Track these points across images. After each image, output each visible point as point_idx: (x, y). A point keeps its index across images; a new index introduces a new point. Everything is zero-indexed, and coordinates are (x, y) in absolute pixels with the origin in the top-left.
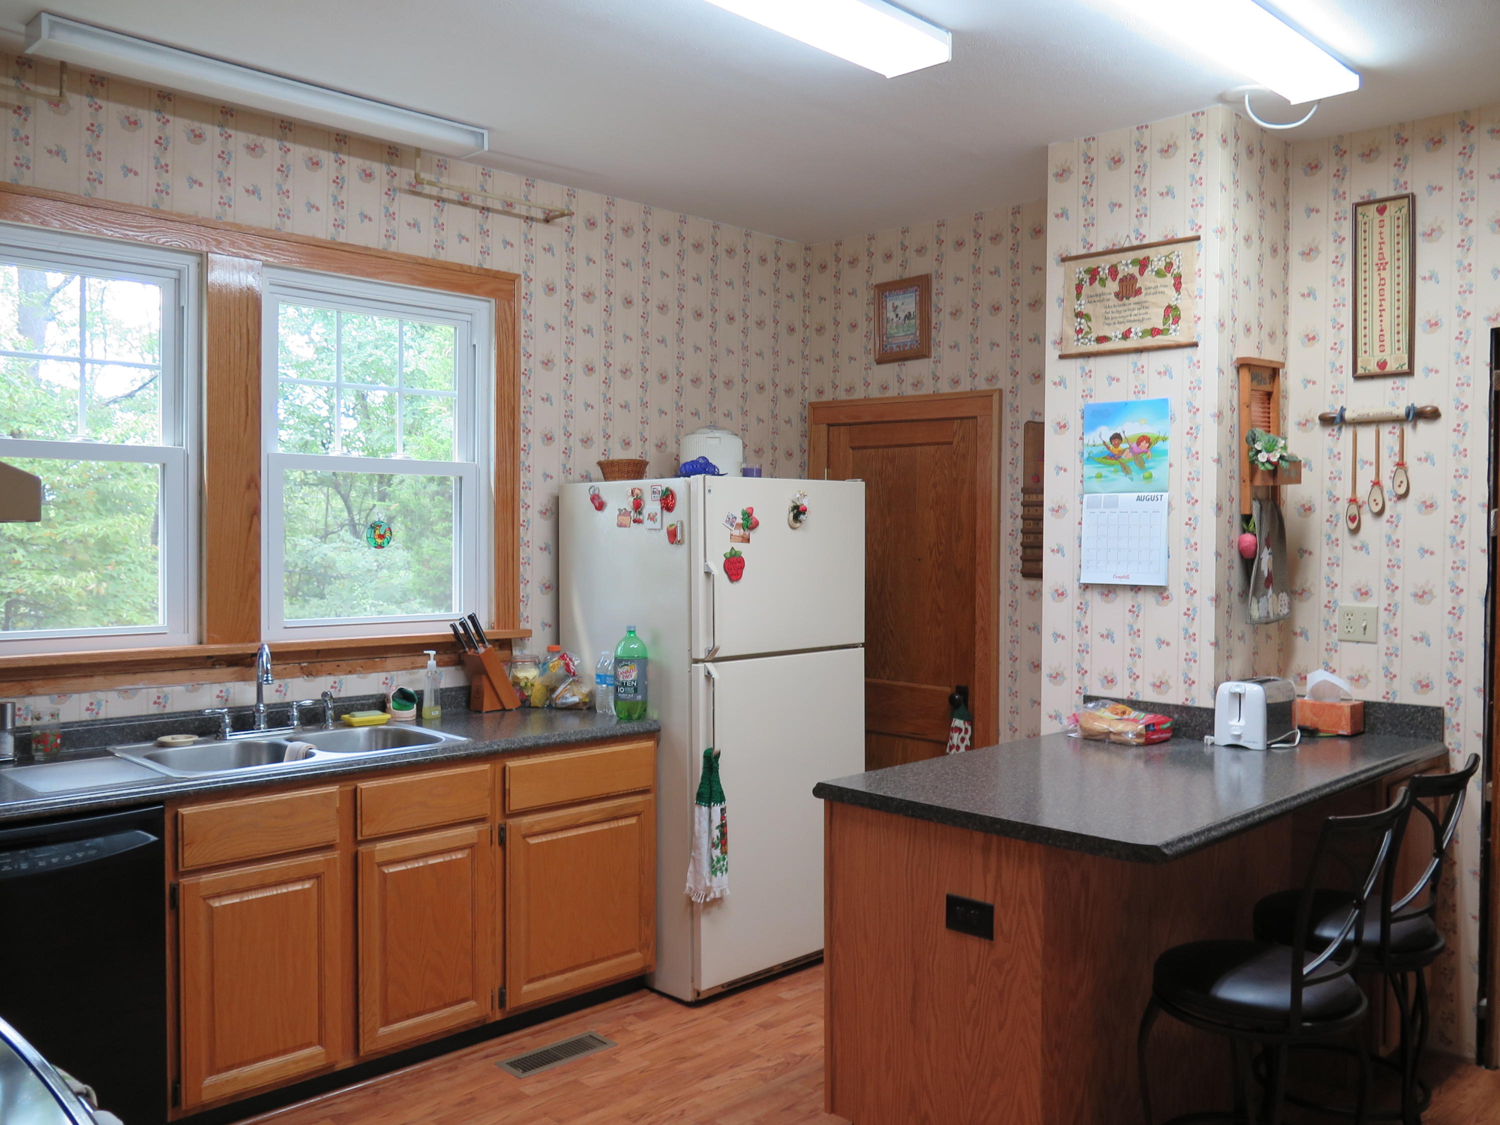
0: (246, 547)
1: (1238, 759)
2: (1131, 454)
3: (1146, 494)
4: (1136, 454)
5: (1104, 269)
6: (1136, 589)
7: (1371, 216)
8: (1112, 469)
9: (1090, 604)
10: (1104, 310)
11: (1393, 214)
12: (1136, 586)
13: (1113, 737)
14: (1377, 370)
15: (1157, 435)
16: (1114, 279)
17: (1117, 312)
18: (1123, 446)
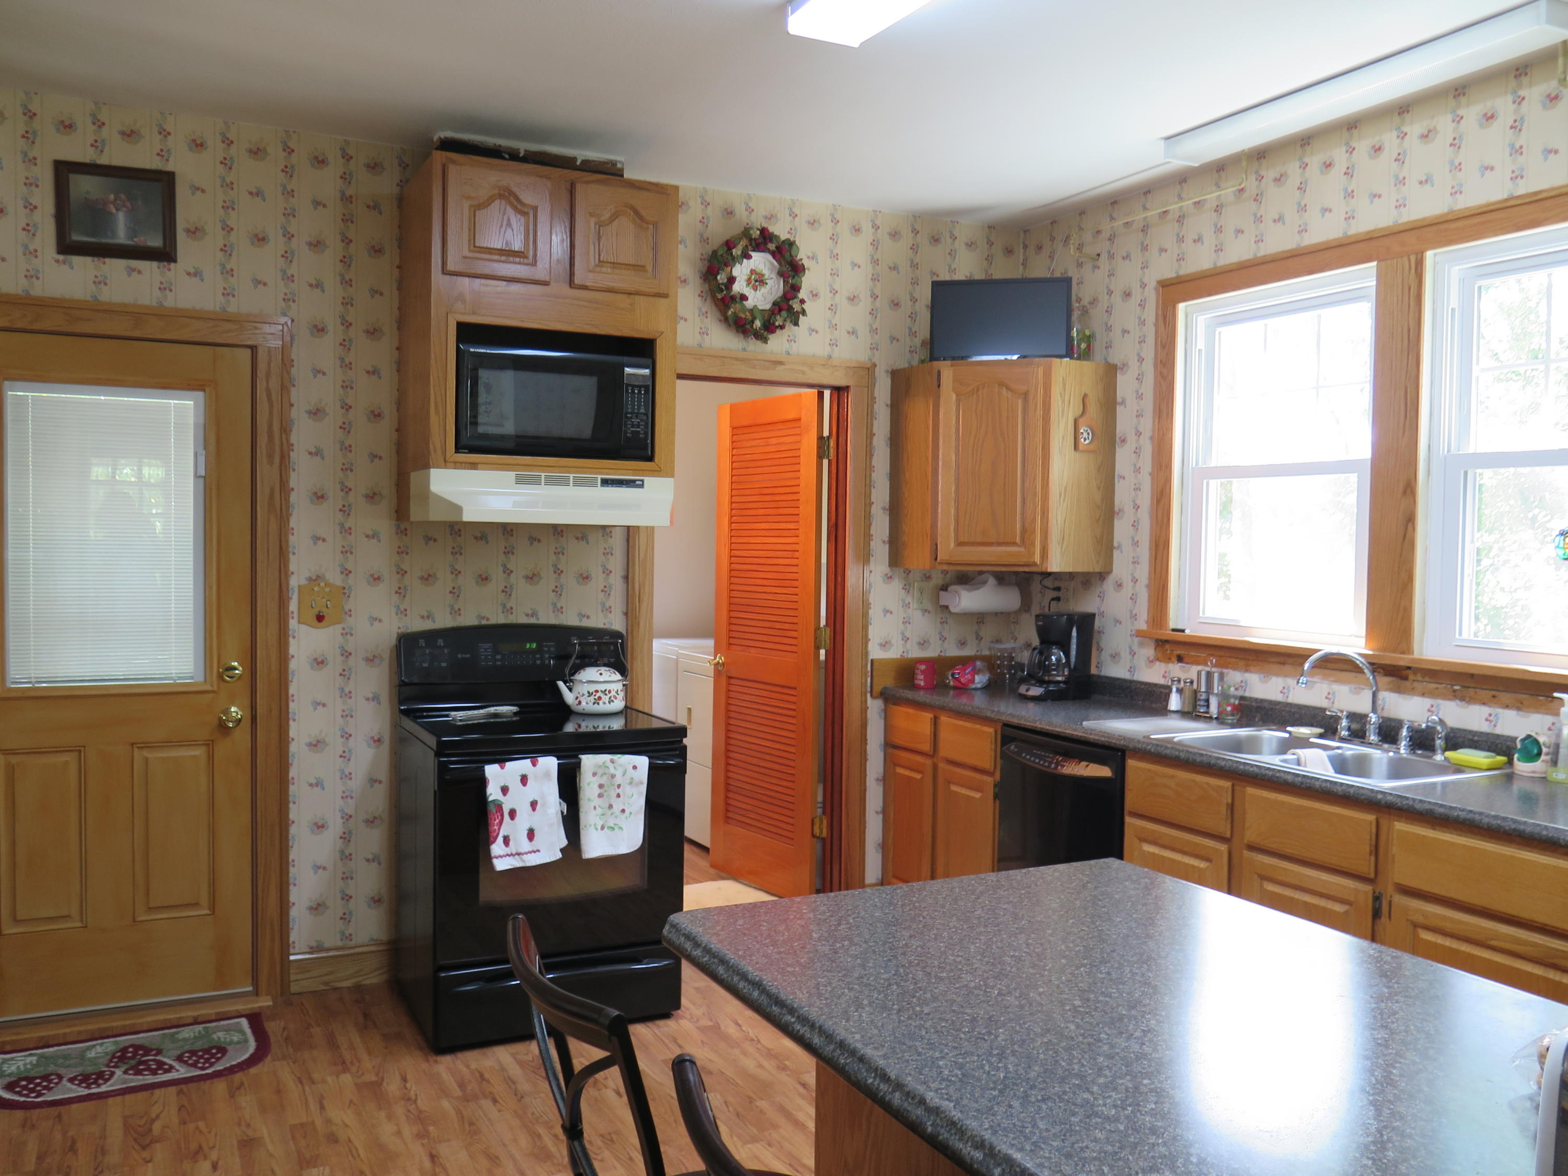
0: (1401, 555)
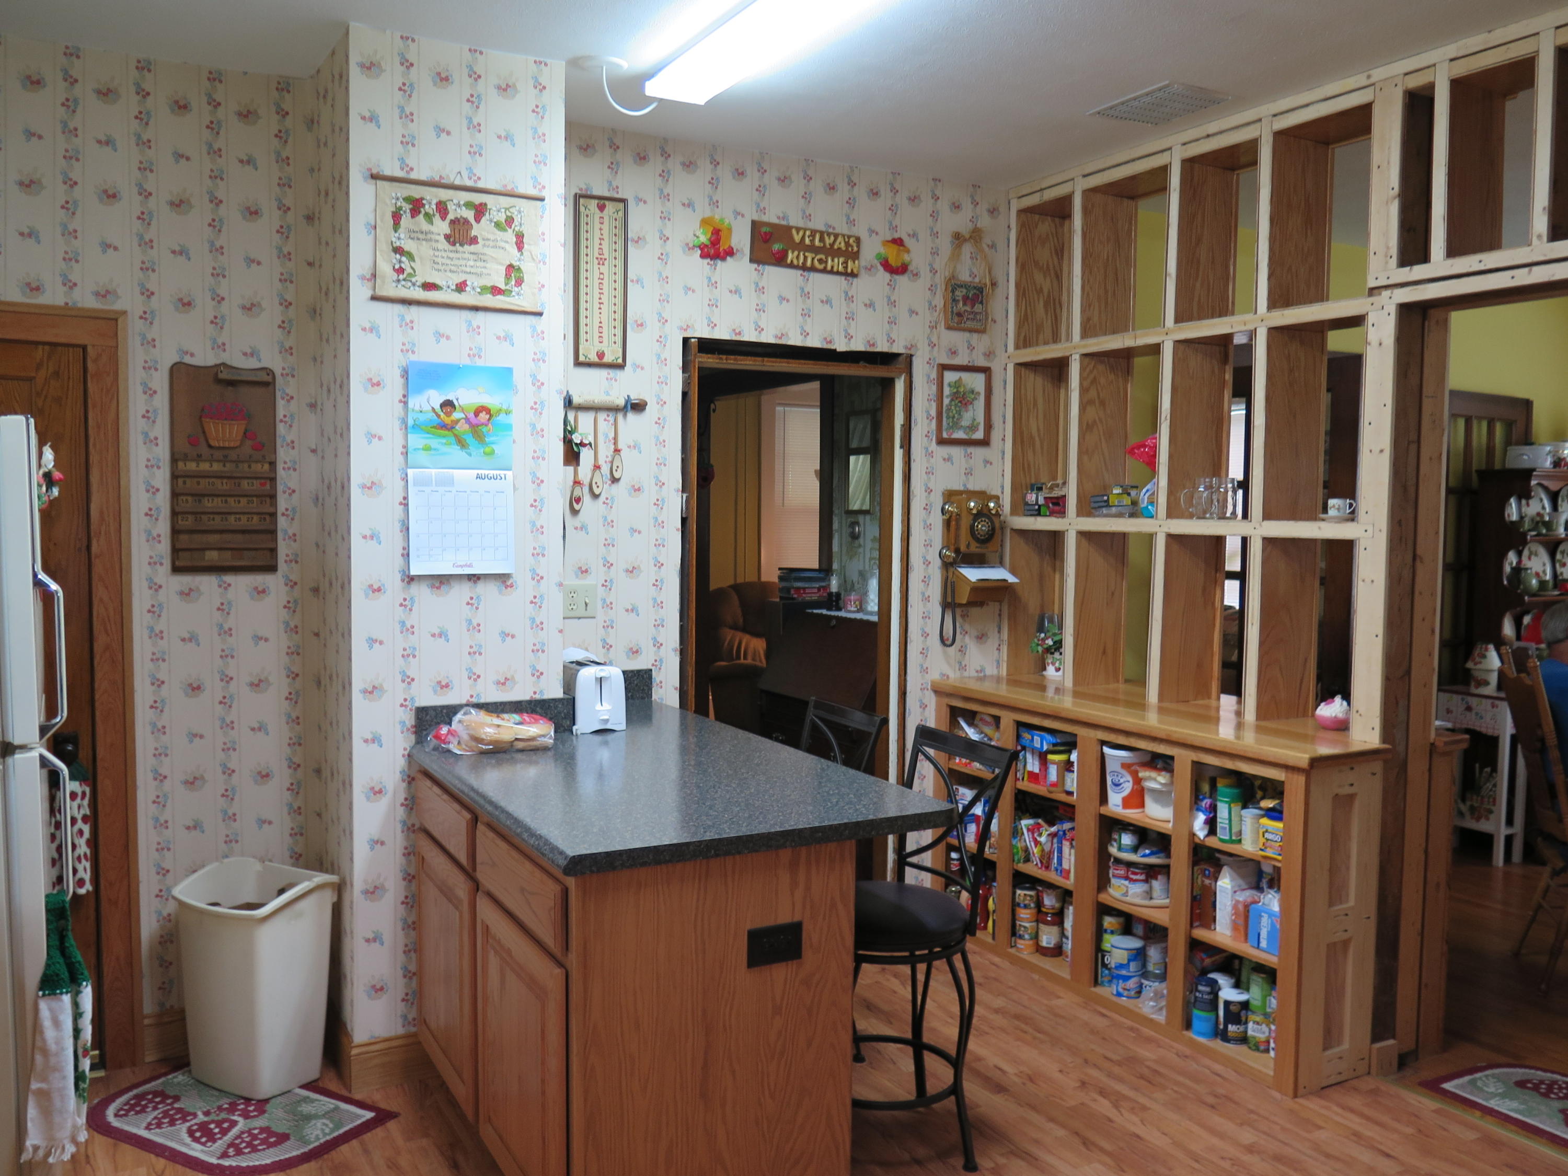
1: (606, 743)
2: (467, 426)
3: (486, 472)
4: (475, 427)
5: (430, 203)
6: (474, 578)
7: (592, 211)
8: (444, 441)
9: (416, 599)
10: (431, 252)
11: (611, 214)
12: (474, 575)
13: (520, 745)
14: (596, 360)
15: (499, 407)
16: (443, 218)
17: (448, 258)
18: (457, 415)
